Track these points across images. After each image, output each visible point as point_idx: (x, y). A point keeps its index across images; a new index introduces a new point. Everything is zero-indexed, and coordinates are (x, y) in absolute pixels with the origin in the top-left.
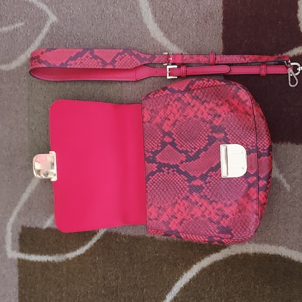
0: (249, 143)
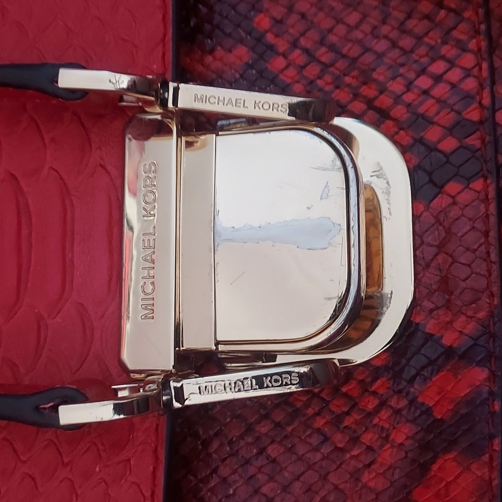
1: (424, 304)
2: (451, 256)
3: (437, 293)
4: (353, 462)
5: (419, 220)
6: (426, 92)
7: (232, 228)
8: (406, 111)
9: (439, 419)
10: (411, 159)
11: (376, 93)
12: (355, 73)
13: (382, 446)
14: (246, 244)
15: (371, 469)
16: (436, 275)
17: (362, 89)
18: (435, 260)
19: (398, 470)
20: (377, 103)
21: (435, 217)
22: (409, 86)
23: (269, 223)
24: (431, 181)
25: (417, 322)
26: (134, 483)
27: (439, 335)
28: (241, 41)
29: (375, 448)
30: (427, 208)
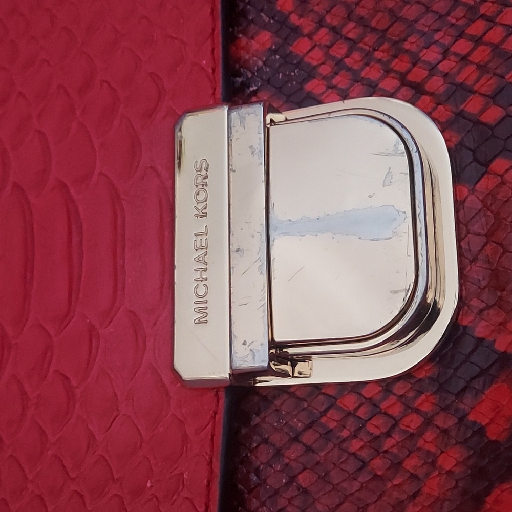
0: (468, 74)
1: (472, 303)
2: (501, 245)
3: (487, 289)
4: (395, 494)
5: (464, 206)
6: (464, 58)
7: (288, 221)
8: (442, 82)
9: (493, 441)
10: (450, 137)
11: (409, 65)
12: (386, 46)
13: (428, 475)
14: (303, 237)
15: (416, 501)
16: (485, 268)
17: (394, 63)
18: (483, 252)
19: (447, 503)
20: (410, 78)
21: (482, 201)
22: (445, 54)
23: (329, 214)
24: (476, 160)
25: (464, 324)
26: (187, 498)
27: (491, 339)
28: (265, 27)
29: (421, 476)
30: (473, 191)
